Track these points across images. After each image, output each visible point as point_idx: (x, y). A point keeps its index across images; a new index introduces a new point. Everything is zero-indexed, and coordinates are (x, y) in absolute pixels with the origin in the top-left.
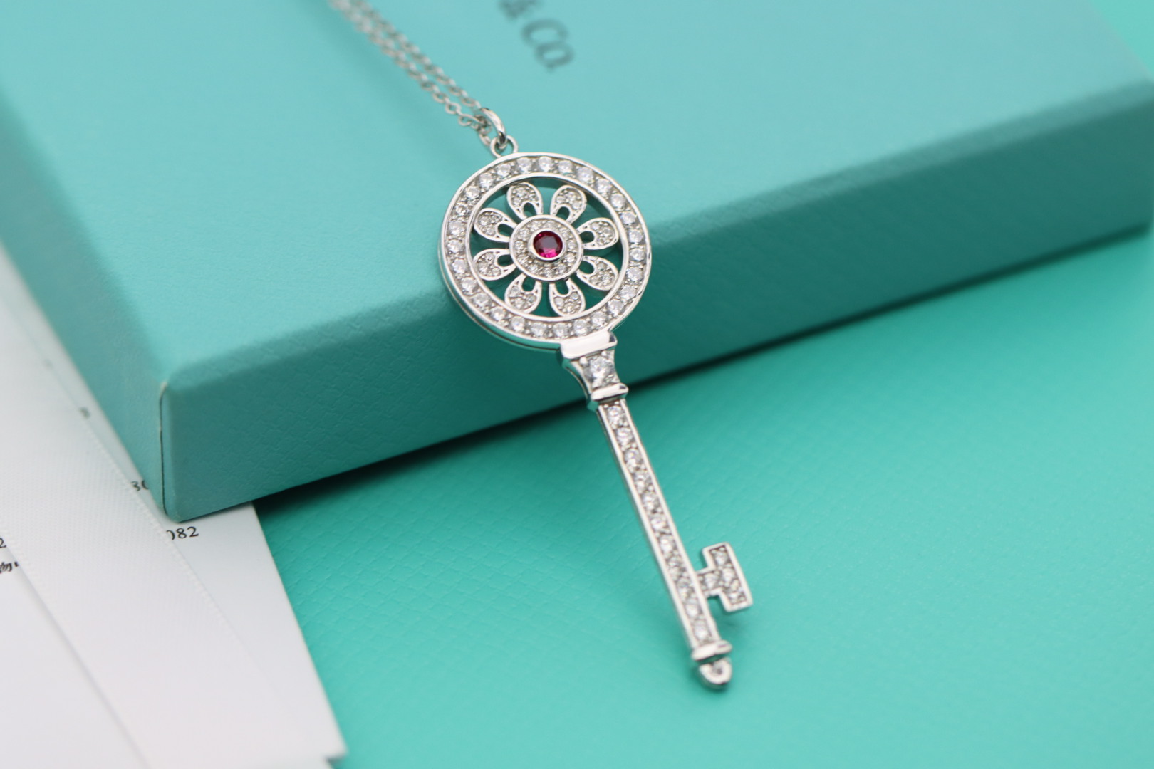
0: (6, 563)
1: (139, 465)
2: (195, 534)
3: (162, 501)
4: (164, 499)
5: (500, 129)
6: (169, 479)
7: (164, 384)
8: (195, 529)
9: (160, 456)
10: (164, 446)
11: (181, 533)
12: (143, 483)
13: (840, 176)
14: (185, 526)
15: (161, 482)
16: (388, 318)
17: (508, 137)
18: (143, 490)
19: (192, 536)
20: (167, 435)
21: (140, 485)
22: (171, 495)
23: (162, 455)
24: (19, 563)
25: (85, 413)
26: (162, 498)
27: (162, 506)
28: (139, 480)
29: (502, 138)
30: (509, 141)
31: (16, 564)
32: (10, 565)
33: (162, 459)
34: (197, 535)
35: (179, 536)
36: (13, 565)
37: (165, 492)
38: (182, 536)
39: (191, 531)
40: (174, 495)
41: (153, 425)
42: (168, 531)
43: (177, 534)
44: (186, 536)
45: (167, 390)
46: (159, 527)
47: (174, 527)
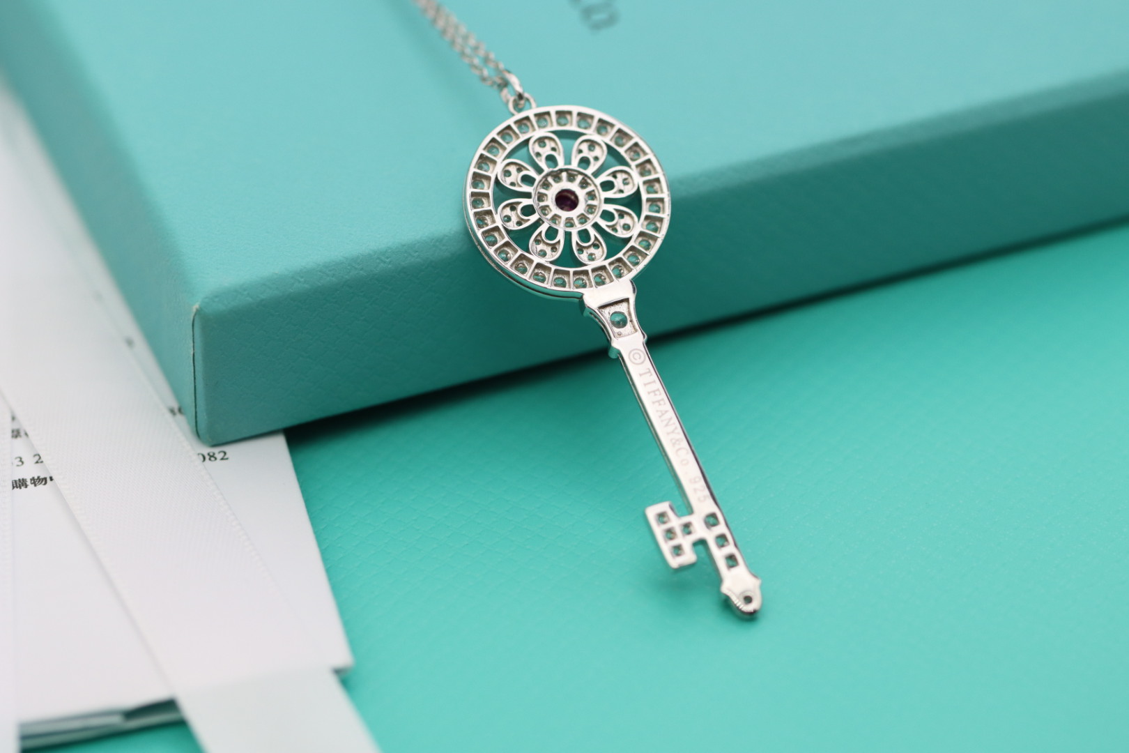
0: (42, 477)
1: (176, 391)
2: (226, 457)
3: (194, 424)
4: (196, 422)
5: (519, 89)
6: (201, 402)
7: (196, 306)
8: (225, 453)
9: (193, 378)
10: (197, 368)
11: (212, 457)
12: (180, 410)
13: (867, 137)
14: (216, 450)
15: (194, 404)
16: (417, 253)
17: (526, 95)
18: (179, 416)
19: (222, 459)
20: (199, 357)
21: (176, 410)
22: (203, 417)
23: (195, 378)
24: (53, 478)
25: (130, 343)
26: (194, 421)
27: (195, 429)
28: (175, 406)
29: (520, 97)
30: (528, 100)
31: (51, 479)
32: (45, 479)
33: (195, 382)
34: (227, 459)
35: (210, 459)
36: (48, 480)
37: (198, 415)
38: (212, 459)
39: (222, 455)
40: (206, 417)
41: (186, 346)
42: (199, 454)
43: (207, 457)
44: (216, 459)
45: (198, 312)
46: (191, 449)
47: (206, 450)
